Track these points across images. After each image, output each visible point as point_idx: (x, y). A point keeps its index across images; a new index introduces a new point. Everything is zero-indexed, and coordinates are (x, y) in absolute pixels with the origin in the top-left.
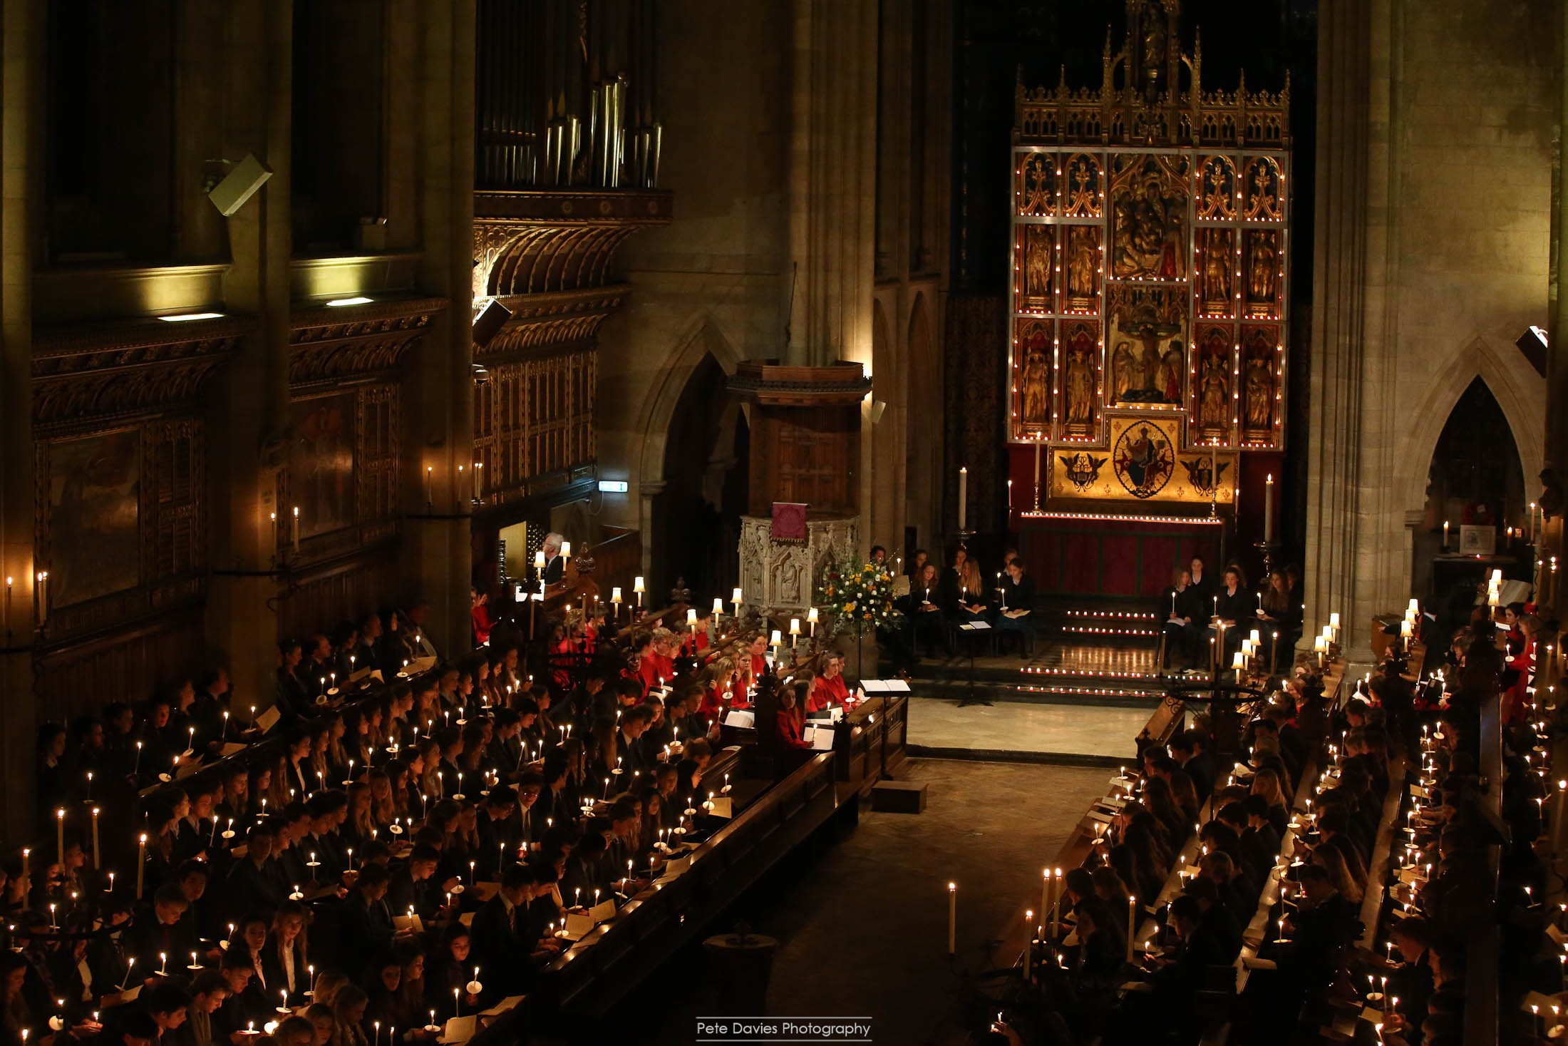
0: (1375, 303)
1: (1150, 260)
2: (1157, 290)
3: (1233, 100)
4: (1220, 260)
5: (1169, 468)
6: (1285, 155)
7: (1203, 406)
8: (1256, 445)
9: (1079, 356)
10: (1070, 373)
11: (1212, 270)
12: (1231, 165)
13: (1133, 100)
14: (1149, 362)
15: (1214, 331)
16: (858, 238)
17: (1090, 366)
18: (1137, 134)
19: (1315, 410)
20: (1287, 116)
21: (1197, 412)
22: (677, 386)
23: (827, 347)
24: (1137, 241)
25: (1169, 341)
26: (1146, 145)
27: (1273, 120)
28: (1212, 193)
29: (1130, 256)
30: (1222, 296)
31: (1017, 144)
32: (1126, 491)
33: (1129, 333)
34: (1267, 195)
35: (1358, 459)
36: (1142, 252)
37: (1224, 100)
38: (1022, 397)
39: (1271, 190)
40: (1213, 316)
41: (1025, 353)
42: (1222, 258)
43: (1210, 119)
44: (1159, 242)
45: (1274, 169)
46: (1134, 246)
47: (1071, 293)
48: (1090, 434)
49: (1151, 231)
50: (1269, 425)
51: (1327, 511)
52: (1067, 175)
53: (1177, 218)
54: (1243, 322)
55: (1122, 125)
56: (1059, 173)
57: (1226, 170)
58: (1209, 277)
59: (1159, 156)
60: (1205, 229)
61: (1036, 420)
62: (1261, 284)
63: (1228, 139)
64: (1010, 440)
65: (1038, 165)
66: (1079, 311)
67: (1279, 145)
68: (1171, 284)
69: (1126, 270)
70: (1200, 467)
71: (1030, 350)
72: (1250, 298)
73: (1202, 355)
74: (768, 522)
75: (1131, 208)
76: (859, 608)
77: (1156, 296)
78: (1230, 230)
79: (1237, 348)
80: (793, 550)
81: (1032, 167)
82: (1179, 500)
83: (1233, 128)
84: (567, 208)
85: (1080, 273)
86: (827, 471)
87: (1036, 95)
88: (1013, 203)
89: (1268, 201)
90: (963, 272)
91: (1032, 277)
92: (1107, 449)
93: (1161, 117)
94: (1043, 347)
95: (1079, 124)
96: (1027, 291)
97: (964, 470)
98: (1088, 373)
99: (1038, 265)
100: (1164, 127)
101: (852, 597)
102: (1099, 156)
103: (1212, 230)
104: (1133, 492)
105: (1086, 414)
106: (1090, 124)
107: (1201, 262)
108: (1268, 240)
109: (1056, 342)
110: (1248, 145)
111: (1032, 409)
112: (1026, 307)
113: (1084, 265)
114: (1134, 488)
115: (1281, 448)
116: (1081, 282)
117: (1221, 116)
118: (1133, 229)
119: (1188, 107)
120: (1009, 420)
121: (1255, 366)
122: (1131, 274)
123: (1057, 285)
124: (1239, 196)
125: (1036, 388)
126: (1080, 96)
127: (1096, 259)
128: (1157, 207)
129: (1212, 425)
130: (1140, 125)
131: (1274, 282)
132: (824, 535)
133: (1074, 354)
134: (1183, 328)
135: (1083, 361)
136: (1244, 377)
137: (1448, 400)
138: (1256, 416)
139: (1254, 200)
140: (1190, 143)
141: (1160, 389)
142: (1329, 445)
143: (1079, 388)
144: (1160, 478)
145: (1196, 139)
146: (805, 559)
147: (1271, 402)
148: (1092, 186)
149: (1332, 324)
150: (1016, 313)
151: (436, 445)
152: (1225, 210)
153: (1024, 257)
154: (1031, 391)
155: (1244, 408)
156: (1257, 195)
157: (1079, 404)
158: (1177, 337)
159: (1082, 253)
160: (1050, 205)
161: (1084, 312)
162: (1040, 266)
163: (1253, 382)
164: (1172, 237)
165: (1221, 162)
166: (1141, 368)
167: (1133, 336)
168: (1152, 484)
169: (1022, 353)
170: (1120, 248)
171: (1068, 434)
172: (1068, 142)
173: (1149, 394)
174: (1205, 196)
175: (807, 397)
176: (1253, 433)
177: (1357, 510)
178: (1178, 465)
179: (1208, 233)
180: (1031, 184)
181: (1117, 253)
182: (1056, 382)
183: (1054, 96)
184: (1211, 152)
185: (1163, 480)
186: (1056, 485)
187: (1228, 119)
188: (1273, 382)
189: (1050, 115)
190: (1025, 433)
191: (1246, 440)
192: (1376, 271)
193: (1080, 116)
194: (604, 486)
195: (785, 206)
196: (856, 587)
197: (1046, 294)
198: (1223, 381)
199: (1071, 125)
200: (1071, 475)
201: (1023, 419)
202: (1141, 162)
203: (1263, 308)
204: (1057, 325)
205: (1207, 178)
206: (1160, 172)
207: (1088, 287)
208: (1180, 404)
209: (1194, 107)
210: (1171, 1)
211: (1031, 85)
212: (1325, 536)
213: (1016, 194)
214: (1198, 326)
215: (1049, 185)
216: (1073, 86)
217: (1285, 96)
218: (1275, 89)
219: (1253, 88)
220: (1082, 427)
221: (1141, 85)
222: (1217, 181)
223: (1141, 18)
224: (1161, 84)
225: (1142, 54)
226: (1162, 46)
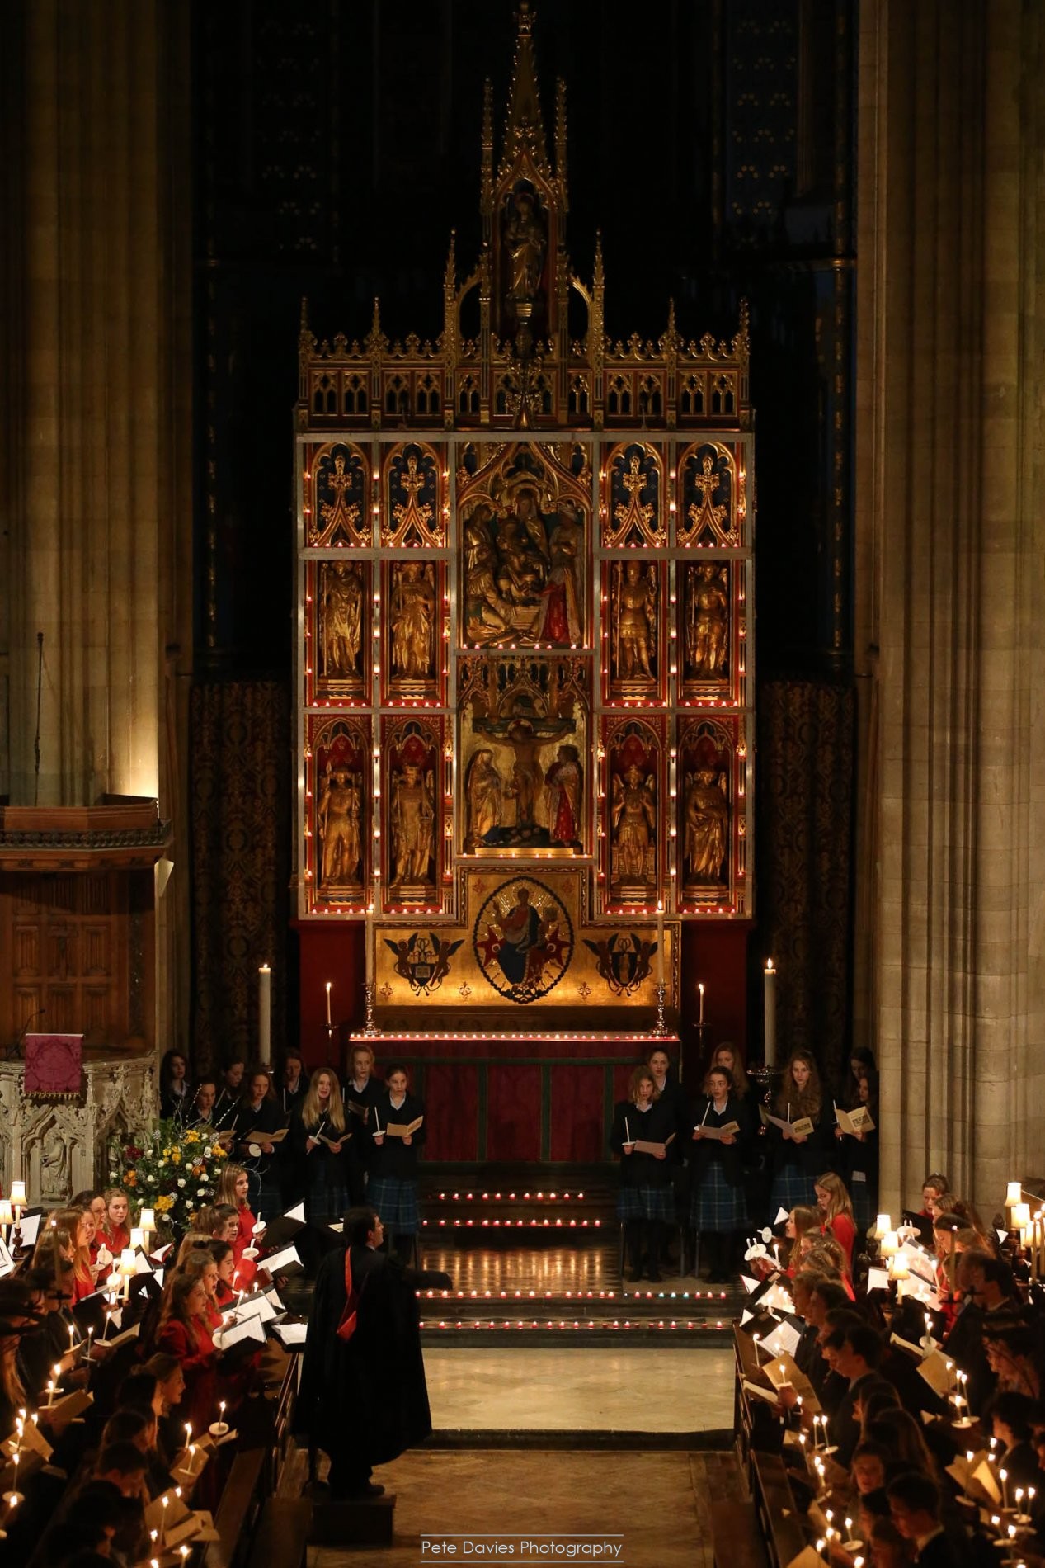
1: (522, 616)
2: (539, 663)
3: (657, 351)
4: (640, 612)
5: (565, 952)
6: (749, 439)
7: (615, 849)
8: (707, 907)
9: (412, 774)
10: (396, 801)
11: (627, 629)
12: (657, 457)
13: (494, 355)
14: (526, 781)
15: (632, 728)
17: (428, 790)
18: (501, 409)
19: (892, 852)
20: (746, 376)
21: (607, 860)
23: (89, 771)
24: (503, 584)
25: (558, 745)
26: (518, 429)
27: (722, 382)
28: (626, 504)
29: (492, 610)
30: (644, 671)
31: (304, 431)
32: (496, 993)
33: (490, 736)
34: (716, 504)
37: (641, 351)
38: (318, 844)
39: (721, 497)
40: (633, 703)
41: (321, 770)
42: (643, 608)
43: (620, 382)
44: (539, 586)
45: (725, 461)
46: (499, 592)
48: (431, 901)
49: (526, 569)
51: (917, 1016)
52: (386, 480)
53: (568, 545)
54: (682, 711)
55: (475, 396)
56: (376, 476)
57: (647, 466)
58: (622, 640)
59: (539, 445)
60: (615, 562)
61: (341, 880)
62: (707, 650)
63: (650, 414)
64: (302, 916)
65: (339, 464)
66: (413, 700)
67: (734, 423)
68: (561, 652)
69: (485, 632)
70: (616, 949)
71: (329, 768)
72: (690, 672)
73: (614, 767)
74: (17, 1067)
75: (492, 529)
76: (179, 1204)
77: (538, 674)
78: (654, 563)
79: (673, 753)
80: (59, 1111)
81: (328, 468)
82: (582, 1004)
83: (656, 397)
85: (410, 641)
86: (95, 979)
87: (333, 350)
88: (300, 526)
89: (717, 515)
90: (212, 641)
91: (330, 648)
92: (462, 925)
93: (541, 381)
94: (349, 761)
95: (405, 395)
96: (327, 670)
97: (265, 969)
98: (426, 803)
99: (343, 629)
100: (546, 397)
101: (166, 1187)
102: (439, 447)
103: (625, 563)
104: (507, 994)
105: (424, 869)
106: (422, 395)
107: (611, 617)
108: (716, 577)
109: (377, 752)
110: (682, 425)
111: (335, 863)
112: (322, 696)
113: (417, 626)
114: (509, 987)
115: (749, 913)
116: (411, 654)
117: (637, 378)
118: (496, 565)
119: (581, 363)
120: (301, 884)
121: (701, 781)
122: (495, 639)
123: (377, 659)
124: (673, 507)
125: (343, 828)
126: (405, 350)
128: (535, 529)
129: (631, 880)
130: (508, 394)
131: (730, 647)
132: (109, 1085)
133: (401, 772)
134: (581, 725)
135: (418, 783)
136: (682, 800)
138: (703, 863)
139: (695, 513)
140: (588, 423)
141: (544, 825)
142: (919, 907)
143: (412, 829)
144: (550, 970)
145: (598, 416)
146: (80, 1125)
148: (429, 496)
149: (920, 712)
150: (306, 708)
152: (646, 530)
153: (318, 613)
154: (334, 835)
155: (685, 852)
156: (699, 505)
157: (413, 853)
158: (569, 740)
159: (414, 606)
160: (359, 529)
161: (421, 703)
162: (346, 631)
163: (697, 809)
164: (562, 577)
165: (640, 453)
166: (512, 791)
167: (497, 741)
168: (538, 979)
169: (317, 770)
170: (477, 598)
171: (396, 901)
172: (389, 425)
173: (526, 833)
174: (613, 508)
175: (81, 857)
176: (699, 892)
177: (975, 1012)
178: (580, 949)
179: (619, 568)
181: (471, 605)
182: (376, 817)
183: (363, 349)
184: (624, 439)
185: (556, 973)
186: (380, 986)
187: (650, 382)
188: (728, 807)
189: (356, 381)
190: (323, 902)
191: (689, 903)
193: (405, 382)
196: (176, 1170)
197: (354, 675)
198: (649, 808)
199: (391, 396)
200: (407, 970)
201: (320, 882)
202: (509, 455)
203: (711, 689)
204: (375, 723)
205: (616, 479)
206: (540, 471)
207: (422, 662)
208: (579, 849)
209: (594, 366)
210: (552, 188)
211: (324, 332)
212: (917, 1055)
213: (304, 511)
214: (606, 719)
215: (359, 496)
216: (395, 334)
217: (741, 342)
218: (725, 332)
219: (690, 332)
220: (420, 891)
221: (507, 329)
222: (634, 484)
223: (505, 220)
224: (539, 327)
225: (507, 279)
226: (540, 264)
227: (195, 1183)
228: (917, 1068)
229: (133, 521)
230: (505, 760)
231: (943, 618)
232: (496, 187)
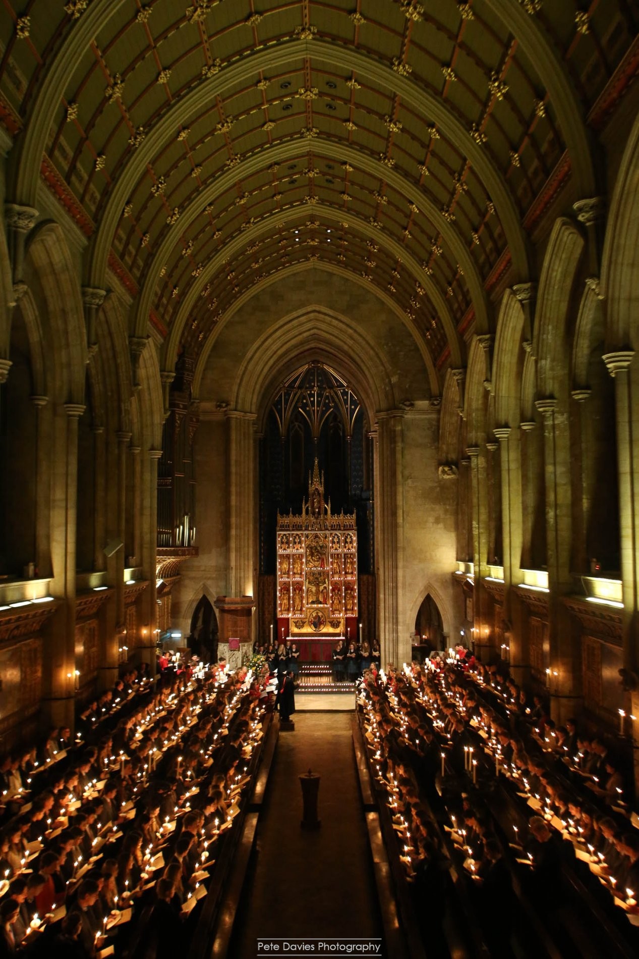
0: (400, 573)
1: (316, 563)
2: (320, 572)
3: (340, 517)
4: (337, 563)
5: (325, 623)
6: (356, 532)
8: (349, 615)
9: (297, 592)
10: (295, 596)
11: (335, 565)
12: (340, 535)
14: (318, 593)
15: (336, 583)
16: (248, 559)
18: (313, 527)
19: (382, 605)
20: (355, 521)
21: (332, 606)
22: (195, 605)
23: (240, 592)
24: (313, 558)
25: (323, 586)
26: (316, 531)
27: (351, 522)
28: (335, 544)
29: (311, 562)
30: (338, 573)
31: (278, 531)
32: (313, 630)
34: (350, 544)
35: (397, 618)
36: (315, 561)
37: (337, 517)
38: (281, 604)
39: (351, 542)
40: (336, 579)
43: (333, 522)
44: (319, 558)
45: (352, 536)
47: (294, 574)
48: (301, 614)
49: (317, 555)
50: (353, 609)
51: (387, 634)
52: (293, 540)
53: (324, 551)
54: (345, 580)
55: (308, 525)
56: (291, 539)
57: (338, 537)
58: (334, 568)
59: (319, 533)
60: (333, 554)
61: (285, 610)
62: (349, 569)
63: (339, 528)
64: (278, 617)
65: (284, 537)
66: (298, 579)
67: (353, 530)
68: (324, 570)
69: (310, 566)
70: (334, 622)
71: (283, 591)
72: (346, 573)
73: (333, 590)
74: (227, 644)
76: (256, 669)
77: (320, 574)
78: (340, 554)
79: (343, 587)
80: (235, 652)
81: (282, 538)
82: (328, 632)
83: (340, 525)
84: (180, 553)
85: (297, 568)
86: (242, 628)
87: (283, 517)
88: (278, 548)
89: (350, 546)
90: (262, 568)
91: (283, 569)
92: (306, 618)
93: (319, 522)
95: (296, 525)
96: (282, 573)
97: (272, 626)
98: (300, 597)
99: (285, 566)
100: (321, 525)
101: (254, 666)
102: (302, 534)
103: (335, 554)
105: (300, 608)
106: (299, 525)
107: (332, 564)
108: (351, 556)
110: (344, 530)
111: (284, 607)
112: (282, 578)
113: (298, 565)
114: (315, 629)
115: (357, 616)
116: (297, 570)
117: (336, 522)
118: (312, 555)
119: (326, 519)
121: (348, 592)
122: (312, 567)
123: (291, 571)
124: (343, 544)
125: (286, 601)
126: (296, 517)
127: (302, 564)
128: (319, 548)
129: (336, 610)
130: (314, 525)
131: (353, 568)
132: (244, 647)
133: (295, 591)
134: (327, 583)
136: (345, 596)
137: (421, 600)
138: (349, 607)
140: (327, 529)
141: (321, 600)
142: (387, 615)
143: (298, 601)
144: (322, 626)
145: (330, 528)
146: (239, 655)
147: (353, 603)
148: (300, 543)
149: (387, 580)
150: (279, 580)
151: (146, 625)
152: (338, 548)
153: (281, 563)
154: (284, 602)
155: (346, 605)
156: (347, 544)
157: (298, 605)
158: (325, 585)
159: (298, 562)
160: (288, 548)
163: (348, 597)
164: (323, 556)
165: (337, 535)
166: (315, 595)
167: (312, 586)
168: (320, 628)
169: (281, 591)
170: (309, 560)
171: (295, 614)
172: (293, 530)
173: (318, 602)
174: (332, 544)
175: (239, 607)
176: (348, 612)
177: (397, 633)
178: (327, 622)
180: (282, 543)
181: (308, 562)
183: (289, 517)
184: (334, 532)
186: (292, 629)
187: (339, 522)
188: (353, 597)
189: (287, 522)
190: (282, 614)
191: (346, 614)
192: (400, 564)
193: (296, 523)
194: (173, 635)
195: (228, 551)
196: (256, 663)
197: (287, 574)
198: (339, 597)
199: (293, 525)
200: (296, 626)
201: (281, 611)
202: (314, 535)
203: (350, 576)
205: (333, 539)
206: (320, 538)
207: (299, 572)
208: (327, 605)
209: (329, 519)
210: (321, 489)
211: (282, 514)
212: (387, 641)
213: (278, 545)
214: (332, 582)
215: (288, 543)
216: (294, 514)
217: (354, 516)
218: (351, 514)
219: (345, 513)
220: (299, 612)
221: (314, 513)
222: (336, 540)
223: (313, 494)
224: (319, 513)
225: (313, 505)
226: (319, 502)
227: (259, 665)
228: (387, 644)
229: (248, 548)
230: (314, 589)
231: (390, 563)
232: (312, 489)
